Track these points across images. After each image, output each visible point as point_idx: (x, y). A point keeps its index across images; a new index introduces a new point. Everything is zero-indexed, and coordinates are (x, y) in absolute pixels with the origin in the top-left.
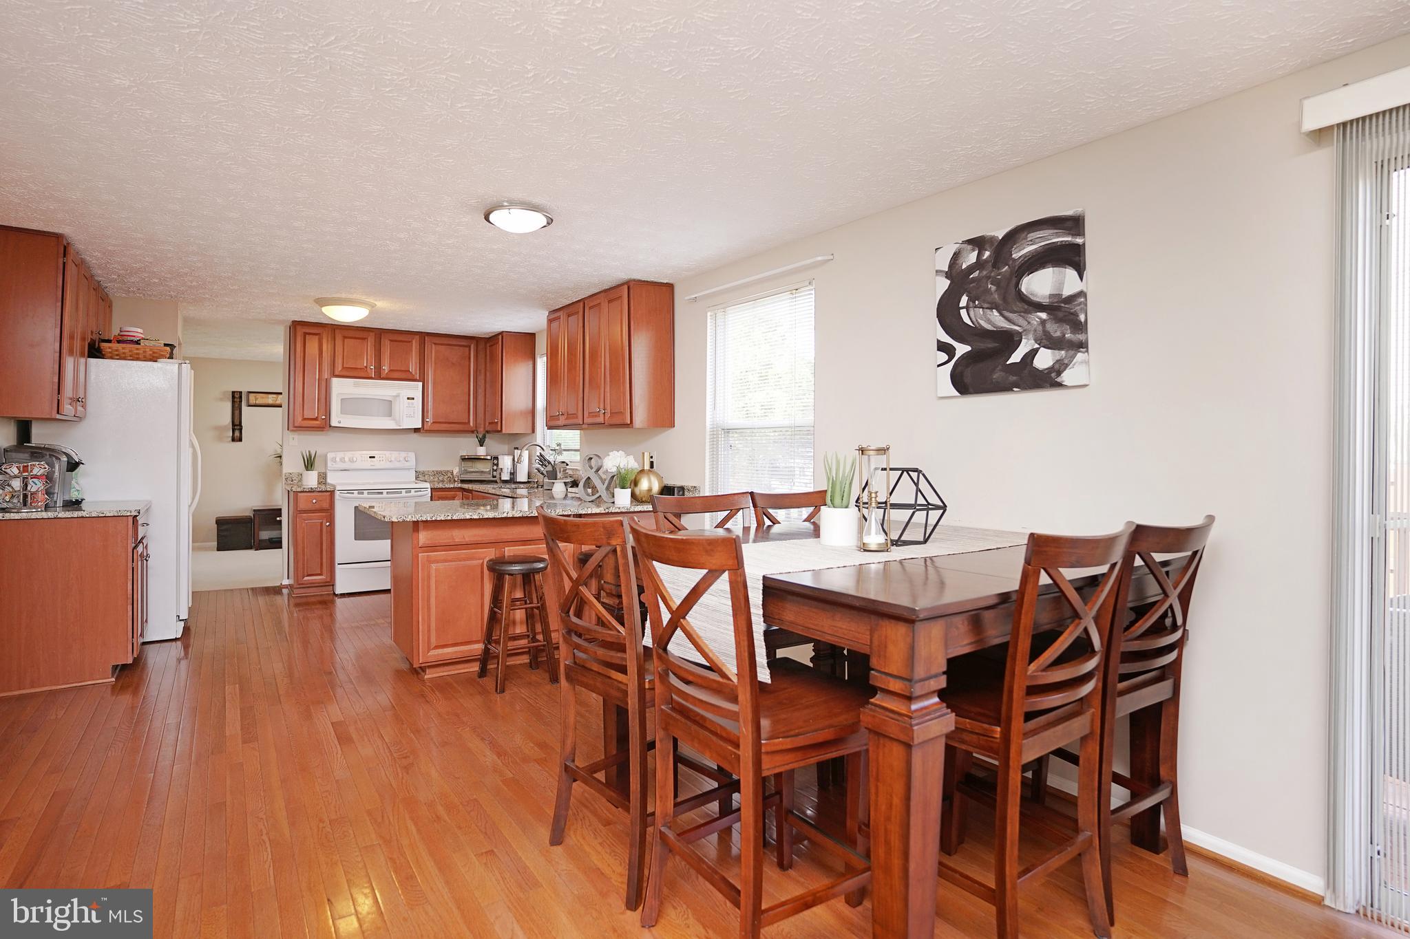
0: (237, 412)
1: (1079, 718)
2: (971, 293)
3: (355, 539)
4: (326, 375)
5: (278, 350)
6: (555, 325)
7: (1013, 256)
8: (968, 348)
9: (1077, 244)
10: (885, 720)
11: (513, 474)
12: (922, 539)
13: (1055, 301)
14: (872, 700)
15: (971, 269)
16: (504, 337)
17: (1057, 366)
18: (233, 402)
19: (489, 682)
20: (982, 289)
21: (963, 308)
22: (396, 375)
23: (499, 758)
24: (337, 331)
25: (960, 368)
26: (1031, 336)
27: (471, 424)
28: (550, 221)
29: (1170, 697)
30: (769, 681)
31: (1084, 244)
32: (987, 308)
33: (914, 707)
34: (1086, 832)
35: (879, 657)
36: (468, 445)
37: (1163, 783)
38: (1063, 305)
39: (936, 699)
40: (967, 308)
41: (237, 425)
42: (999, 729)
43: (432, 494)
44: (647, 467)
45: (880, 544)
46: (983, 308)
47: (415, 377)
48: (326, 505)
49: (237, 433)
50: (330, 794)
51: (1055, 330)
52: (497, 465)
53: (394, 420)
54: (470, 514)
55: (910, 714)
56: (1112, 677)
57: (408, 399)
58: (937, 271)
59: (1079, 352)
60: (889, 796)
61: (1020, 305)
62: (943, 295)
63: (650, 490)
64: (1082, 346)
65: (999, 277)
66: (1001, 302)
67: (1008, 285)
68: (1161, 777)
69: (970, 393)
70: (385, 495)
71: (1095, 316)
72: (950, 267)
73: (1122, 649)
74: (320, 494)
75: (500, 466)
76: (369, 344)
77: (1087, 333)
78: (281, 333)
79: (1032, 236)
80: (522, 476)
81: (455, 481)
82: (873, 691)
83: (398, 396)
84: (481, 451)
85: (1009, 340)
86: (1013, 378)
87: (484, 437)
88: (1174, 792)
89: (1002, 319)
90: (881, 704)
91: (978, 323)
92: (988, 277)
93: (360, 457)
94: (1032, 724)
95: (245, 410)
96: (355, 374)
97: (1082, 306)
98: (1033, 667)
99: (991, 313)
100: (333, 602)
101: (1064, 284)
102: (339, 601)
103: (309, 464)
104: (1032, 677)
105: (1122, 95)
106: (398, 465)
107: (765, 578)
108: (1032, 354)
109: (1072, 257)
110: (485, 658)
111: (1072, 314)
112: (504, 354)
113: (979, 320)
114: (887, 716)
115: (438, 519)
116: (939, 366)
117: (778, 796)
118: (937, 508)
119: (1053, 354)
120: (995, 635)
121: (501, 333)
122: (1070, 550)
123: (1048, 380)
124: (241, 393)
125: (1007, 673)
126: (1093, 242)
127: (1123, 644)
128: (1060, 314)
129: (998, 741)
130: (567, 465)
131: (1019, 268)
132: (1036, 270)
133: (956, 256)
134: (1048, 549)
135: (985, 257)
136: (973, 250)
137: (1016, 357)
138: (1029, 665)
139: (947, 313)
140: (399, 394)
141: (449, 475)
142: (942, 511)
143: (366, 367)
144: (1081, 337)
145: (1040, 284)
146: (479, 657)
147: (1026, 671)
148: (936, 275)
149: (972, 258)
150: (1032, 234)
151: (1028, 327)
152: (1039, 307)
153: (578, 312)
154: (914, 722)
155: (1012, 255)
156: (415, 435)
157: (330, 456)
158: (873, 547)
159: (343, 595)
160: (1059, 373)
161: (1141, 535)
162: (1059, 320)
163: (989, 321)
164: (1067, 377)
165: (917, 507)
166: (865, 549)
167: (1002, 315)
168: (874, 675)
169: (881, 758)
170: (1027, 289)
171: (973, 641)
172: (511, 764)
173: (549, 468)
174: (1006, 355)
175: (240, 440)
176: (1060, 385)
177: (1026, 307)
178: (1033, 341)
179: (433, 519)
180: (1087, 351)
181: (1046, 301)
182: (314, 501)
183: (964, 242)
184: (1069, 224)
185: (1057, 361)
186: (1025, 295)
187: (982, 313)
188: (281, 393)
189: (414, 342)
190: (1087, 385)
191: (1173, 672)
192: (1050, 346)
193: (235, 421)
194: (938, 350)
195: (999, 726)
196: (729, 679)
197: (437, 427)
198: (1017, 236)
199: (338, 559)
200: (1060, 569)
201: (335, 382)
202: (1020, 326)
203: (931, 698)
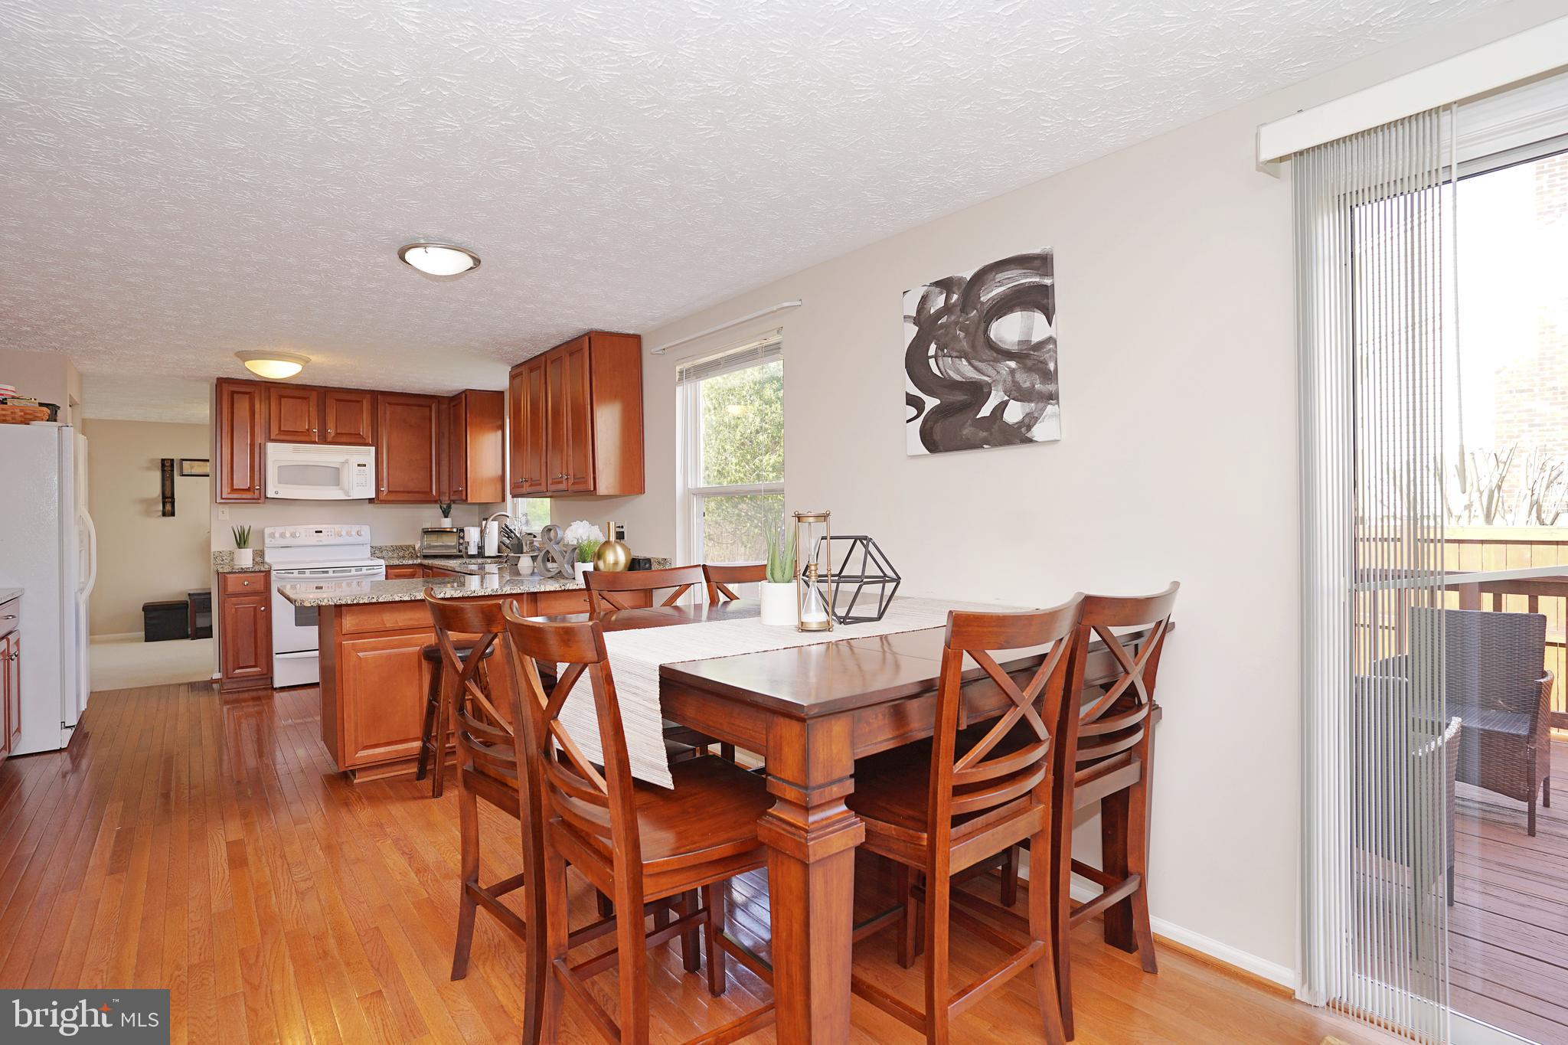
0: (168, 483)
1: (1025, 816)
2: (939, 341)
3: (296, 625)
4: (259, 440)
5: (202, 411)
6: (518, 380)
7: (982, 299)
8: (937, 402)
9: (1045, 285)
10: (781, 834)
11: (481, 548)
12: (875, 615)
13: (1024, 348)
14: (770, 810)
15: (940, 313)
16: (468, 397)
17: (1027, 420)
18: (163, 471)
19: (427, 784)
20: (950, 336)
21: (931, 357)
22: (344, 439)
23: (416, 876)
24: (272, 390)
25: (929, 424)
26: (1000, 387)
27: (434, 493)
28: (477, 262)
29: (1137, 781)
30: (672, 787)
31: (1053, 285)
32: (956, 357)
33: (811, 819)
34: (1038, 942)
35: (775, 759)
36: (430, 516)
37: (1131, 874)
38: (1032, 353)
39: (844, 808)
40: (936, 357)
41: (168, 498)
42: (925, 835)
43: (387, 572)
44: (613, 538)
45: (820, 623)
46: (952, 357)
47: (367, 442)
48: (260, 586)
49: (168, 507)
50: (199, 933)
51: (1025, 380)
52: (463, 538)
53: (342, 489)
54: (400, 595)
55: (807, 828)
56: (1069, 765)
57: (359, 465)
58: (905, 317)
59: (1049, 404)
60: (789, 923)
61: (989, 354)
62: (910, 345)
63: (616, 564)
64: (1052, 397)
65: (968, 322)
66: (970, 350)
67: (976, 332)
68: (1129, 869)
69: (941, 451)
70: (331, 574)
71: (1067, 365)
72: (918, 312)
73: (1079, 735)
74: (253, 574)
75: (466, 540)
76: (311, 404)
77: (1057, 383)
78: (207, 391)
79: (1000, 276)
80: (491, 549)
81: (417, 557)
82: (772, 800)
83: (347, 462)
84: (446, 523)
85: (978, 392)
86: (983, 434)
87: (449, 507)
88: (1142, 885)
89: (972, 369)
90: (778, 815)
91: (947, 373)
92: (956, 323)
93: (304, 533)
94: (964, 828)
95: (178, 480)
96: (299, 438)
97: (1052, 353)
98: (961, 763)
99: (960, 363)
100: (271, 697)
101: (1032, 329)
102: (277, 696)
103: (242, 541)
104: (960, 775)
105: (1079, 119)
106: (350, 540)
107: (662, 669)
108: (1003, 406)
109: (1040, 299)
110: (424, 758)
111: (1041, 362)
112: (468, 416)
113: (948, 370)
114: (784, 830)
115: (361, 602)
116: (908, 421)
117: (706, 913)
118: (892, 580)
119: (1022, 406)
120: (919, 728)
121: (466, 393)
122: (996, 629)
123: (1018, 435)
124: (172, 460)
125: (932, 771)
126: (1063, 283)
127: (1080, 728)
128: (1029, 363)
129: (925, 849)
130: (535, 537)
131: (988, 312)
132: (1005, 314)
133: (924, 299)
134: (970, 629)
135: (953, 301)
136: (941, 293)
137: (986, 411)
138: (955, 763)
139: (915, 362)
140: (348, 460)
141: (411, 550)
142: (895, 583)
143: (308, 430)
144: (1051, 388)
145: (1009, 330)
146: (418, 756)
147: (952, 770)
148: (905, 321)
149: (939, 302)
150: (1000, 275)
151: (998, 377)
152: (1009, 355)
153: (540, 367)
154: (810, 836)
155: (980, 298)
156: (371, 506)
157: (267, 531)
158: (814, 627)
159: (283, 689)
160: (1029, 428)
161: (1091, 607)
162: (1029, 370)
163: (958, 371)
164: (1037, 432)
165: (865, 580)
166: (803, 628)
167: (970, 364)
168: (771, 781)
169: (779, 878)
170: (995, 336)
171: (891, 736)
172: (429, 881)
173: (515, 541)
174: (976, 408)
175: (173, 514)
176: (1030, 441)
177: (995, 355)
178: (1002, 393)
179: (355, 602)
180: (1058, 403)
181: (1014, 348)
182: (246, 583)
183: (932, 284)
184: (1037, 263)
185: (1027, 414)
186: (993, 342)
187: (951, 363)
188: (208, 461)
189: (365, 402)
190: (1056, 441)
191: (1141, 755)
192: (1019, 397)
193: (166, 492)
194: (907, 404)
195: (926, 832)
196: (601, 791)
197: (392, 497)
198: (985, 278)
199: (275, 649)
200: (988, 652)
201: (272, 448)
202: (989, 377)
203: (837, 806)
